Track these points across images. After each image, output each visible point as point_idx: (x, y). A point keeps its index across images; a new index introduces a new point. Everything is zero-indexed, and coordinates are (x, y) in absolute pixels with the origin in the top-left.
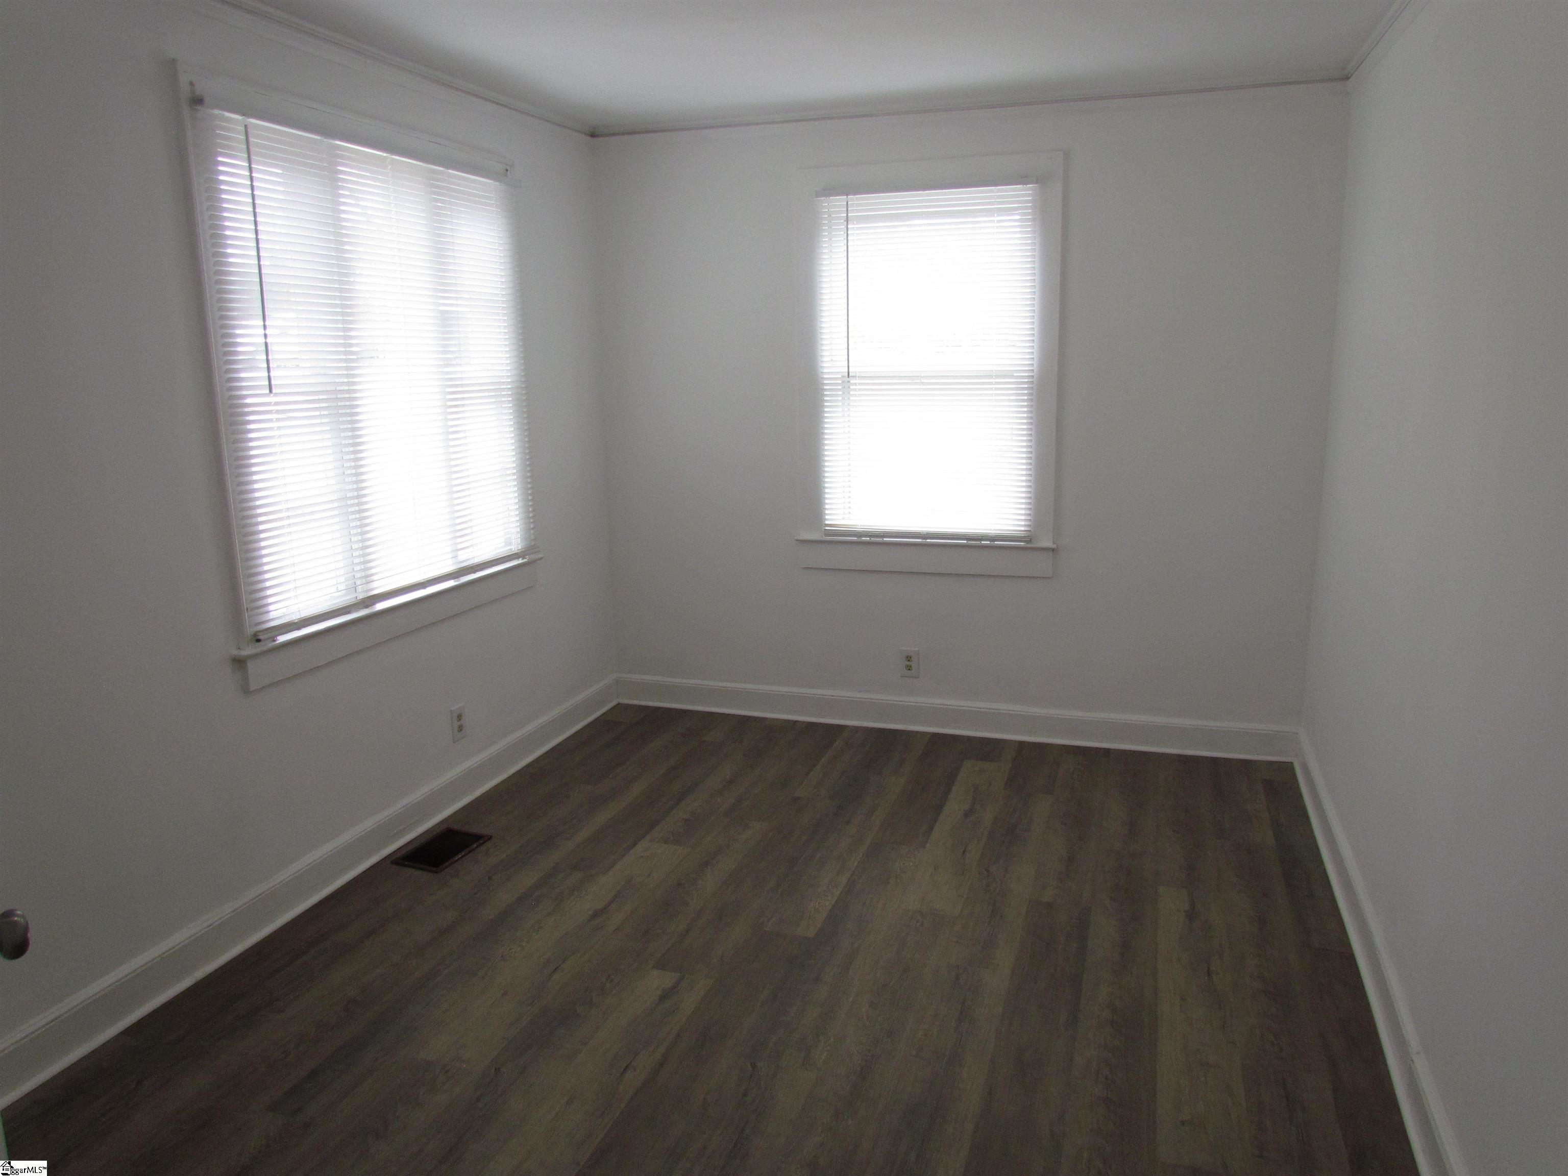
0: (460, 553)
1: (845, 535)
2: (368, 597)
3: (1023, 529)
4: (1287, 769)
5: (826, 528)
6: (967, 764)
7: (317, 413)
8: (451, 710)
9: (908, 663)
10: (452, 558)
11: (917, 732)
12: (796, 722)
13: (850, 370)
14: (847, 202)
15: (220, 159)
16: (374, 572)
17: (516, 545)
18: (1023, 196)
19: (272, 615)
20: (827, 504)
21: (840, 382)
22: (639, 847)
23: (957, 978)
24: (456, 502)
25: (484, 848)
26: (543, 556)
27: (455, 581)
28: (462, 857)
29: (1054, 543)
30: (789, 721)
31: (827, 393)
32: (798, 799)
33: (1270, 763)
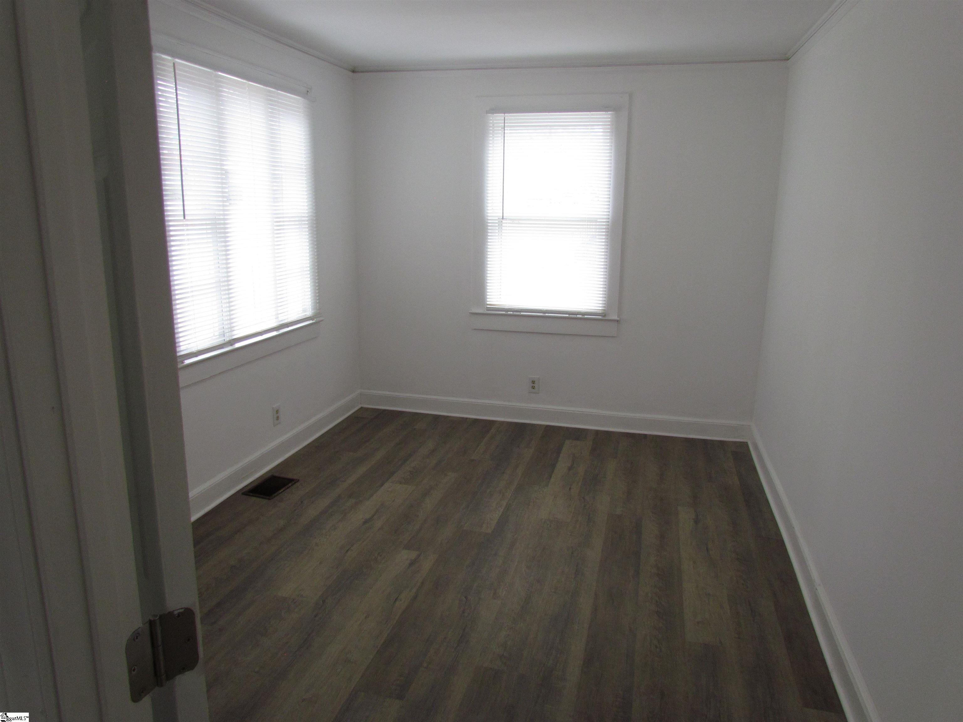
0: (279, 316)
1: (499, 311)
2: (232, 339)
3: (601, 309)
4: (744, 445)
5: (488, 306)
6: (568, 443)
7: (205, 232)
8: (273, 407)
9: (533, 385)
10: (276, 319)
11: (538, 425)
12: (468, 418)
13: (504, 215)
14: (504, 118)
15: (159, 82)
16: (234, 325)
17: (309, 312)
18: (604, 118)
19: (182, 348)
20: (488, 292)
21: (497, 222)
22: (386, 485)
23: (572, 553)
24: (278, 286)
25: (295, 486)
26: (324, 319)
27: (277, 332)
28: (283, 491)
29: (618, 317)
30: (463, 418)
31: (489, 228)
32: (473, 460)
33: (735, 443)
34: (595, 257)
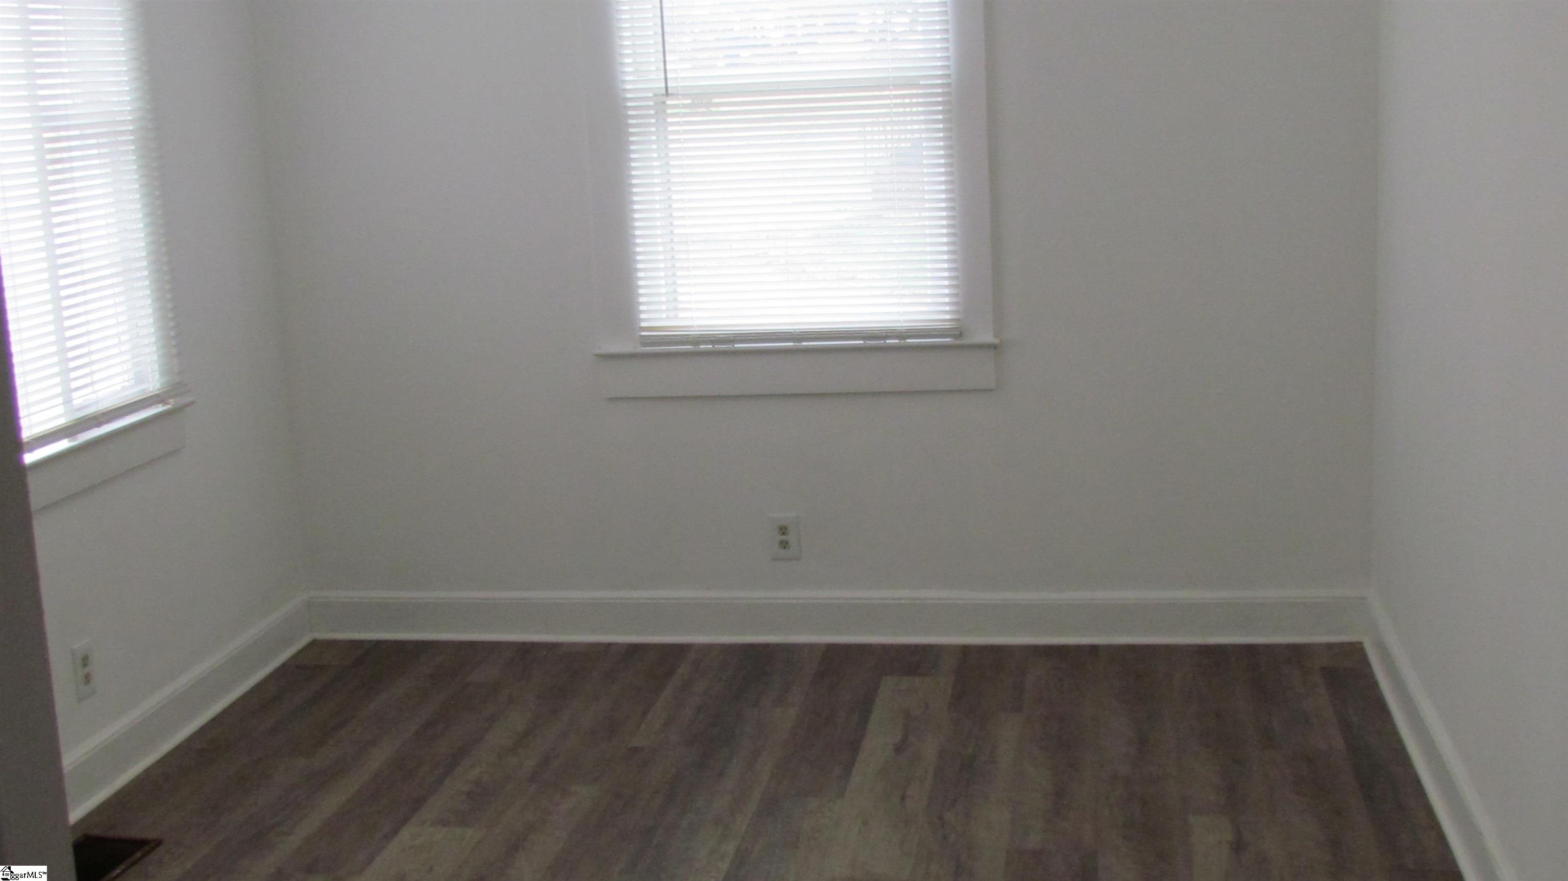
0: (72, 396)
1: (672, 343)
3: (948, 317)
4: (1355, 651)
5: (643, 334)
6: (889, 686)
8: (73, 650)
9: (783, 537)
10: (64, 403)
11: (803, 645)
12: (609, 645)
13: (669, 85)
17: (153, 383)
20: (642, 295)
21: (651, 103)
25: (153, 856)
26: (196, 398)
27: (70, 442)
28: (122, 873)
29: (996, 336)
30: (598, 645)
31: (631, 121)
32: (635, 750)
33: (1330, 646)
34: (923, 190)
